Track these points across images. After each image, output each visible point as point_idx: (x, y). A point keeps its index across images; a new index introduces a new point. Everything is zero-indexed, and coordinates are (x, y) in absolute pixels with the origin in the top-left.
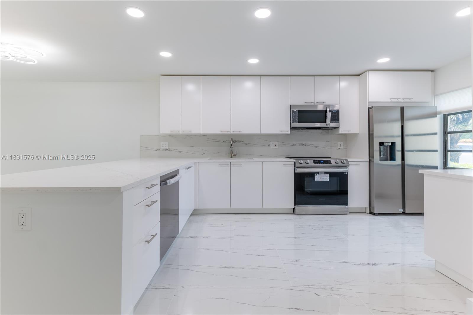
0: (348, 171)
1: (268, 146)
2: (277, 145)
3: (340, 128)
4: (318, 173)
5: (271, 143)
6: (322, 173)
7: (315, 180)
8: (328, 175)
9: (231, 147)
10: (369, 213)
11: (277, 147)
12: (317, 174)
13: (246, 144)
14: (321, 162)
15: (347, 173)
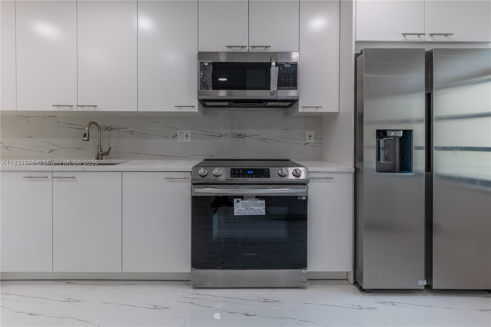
0: (307, 192)
1: (173, 137)
2: (190, 136)
3: (300, 100)
4: (242, 197)
5: (178, 132)
6: (249, 197)
7: (235, 211)
8: (264, 202)
9: (85, 139)
10: (354, 284)
11: (189, 140)
12: (240, 200)
13: (132, 133)
14: (249, 172)
15: (304, 198)
